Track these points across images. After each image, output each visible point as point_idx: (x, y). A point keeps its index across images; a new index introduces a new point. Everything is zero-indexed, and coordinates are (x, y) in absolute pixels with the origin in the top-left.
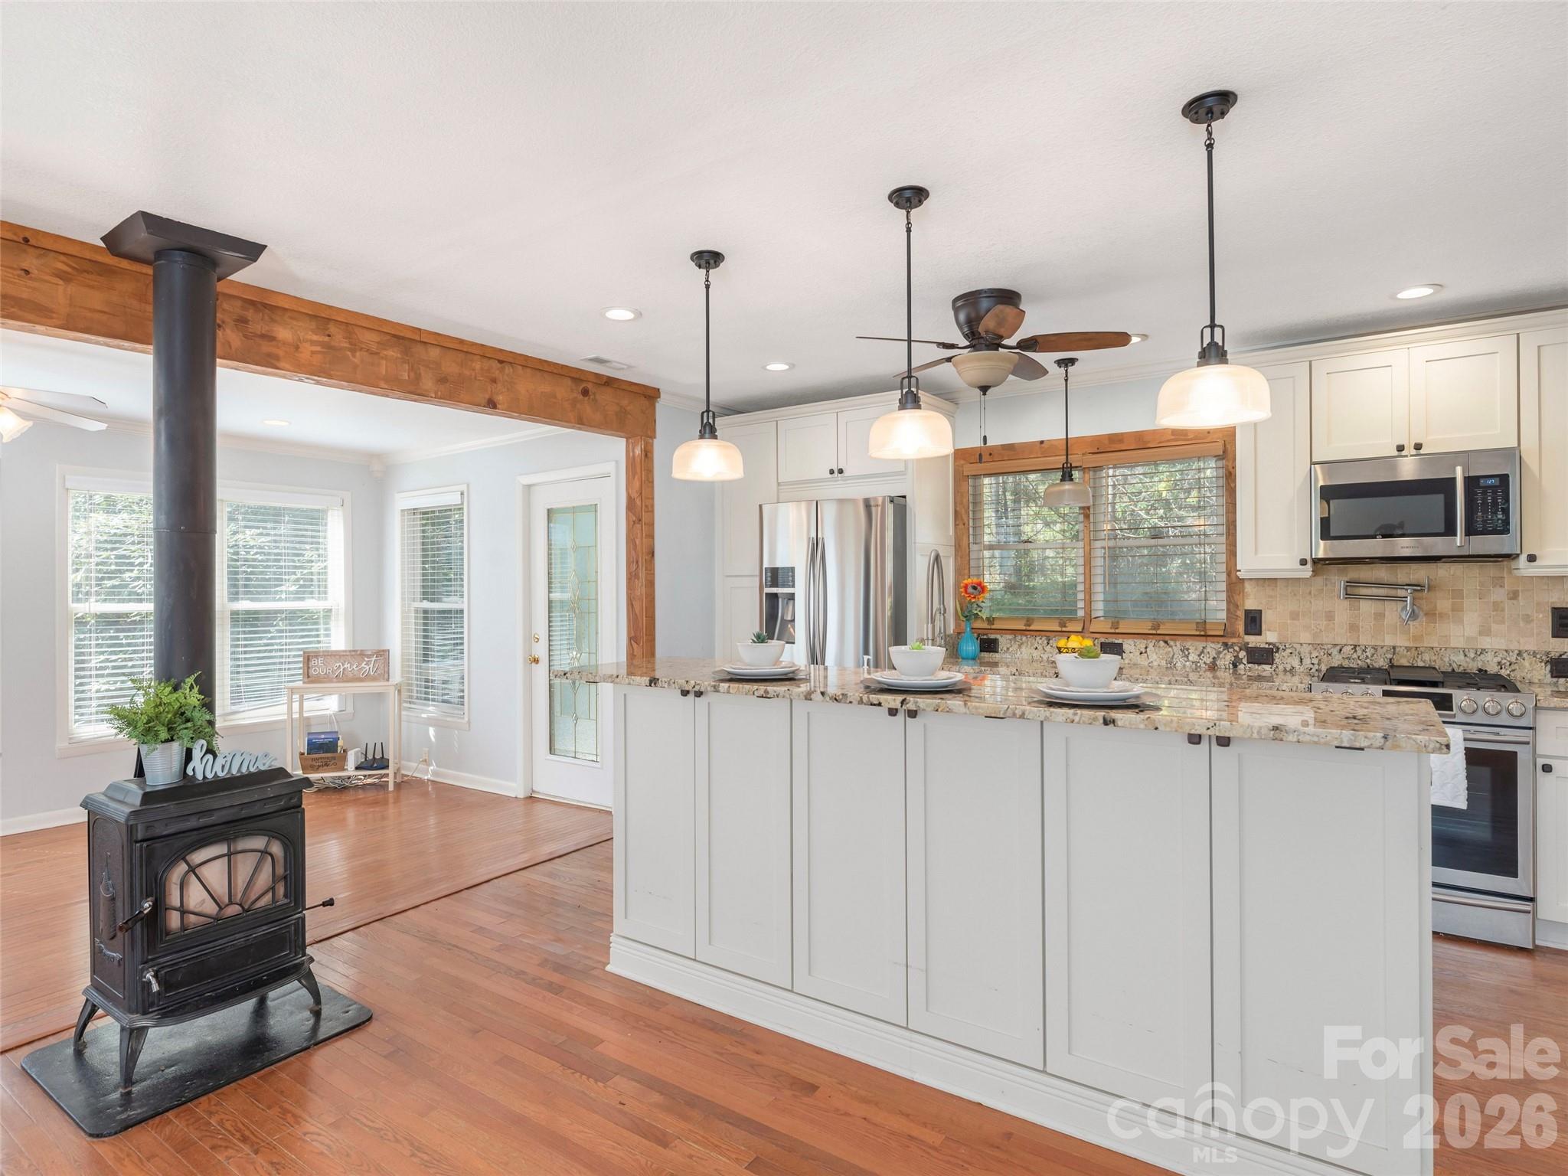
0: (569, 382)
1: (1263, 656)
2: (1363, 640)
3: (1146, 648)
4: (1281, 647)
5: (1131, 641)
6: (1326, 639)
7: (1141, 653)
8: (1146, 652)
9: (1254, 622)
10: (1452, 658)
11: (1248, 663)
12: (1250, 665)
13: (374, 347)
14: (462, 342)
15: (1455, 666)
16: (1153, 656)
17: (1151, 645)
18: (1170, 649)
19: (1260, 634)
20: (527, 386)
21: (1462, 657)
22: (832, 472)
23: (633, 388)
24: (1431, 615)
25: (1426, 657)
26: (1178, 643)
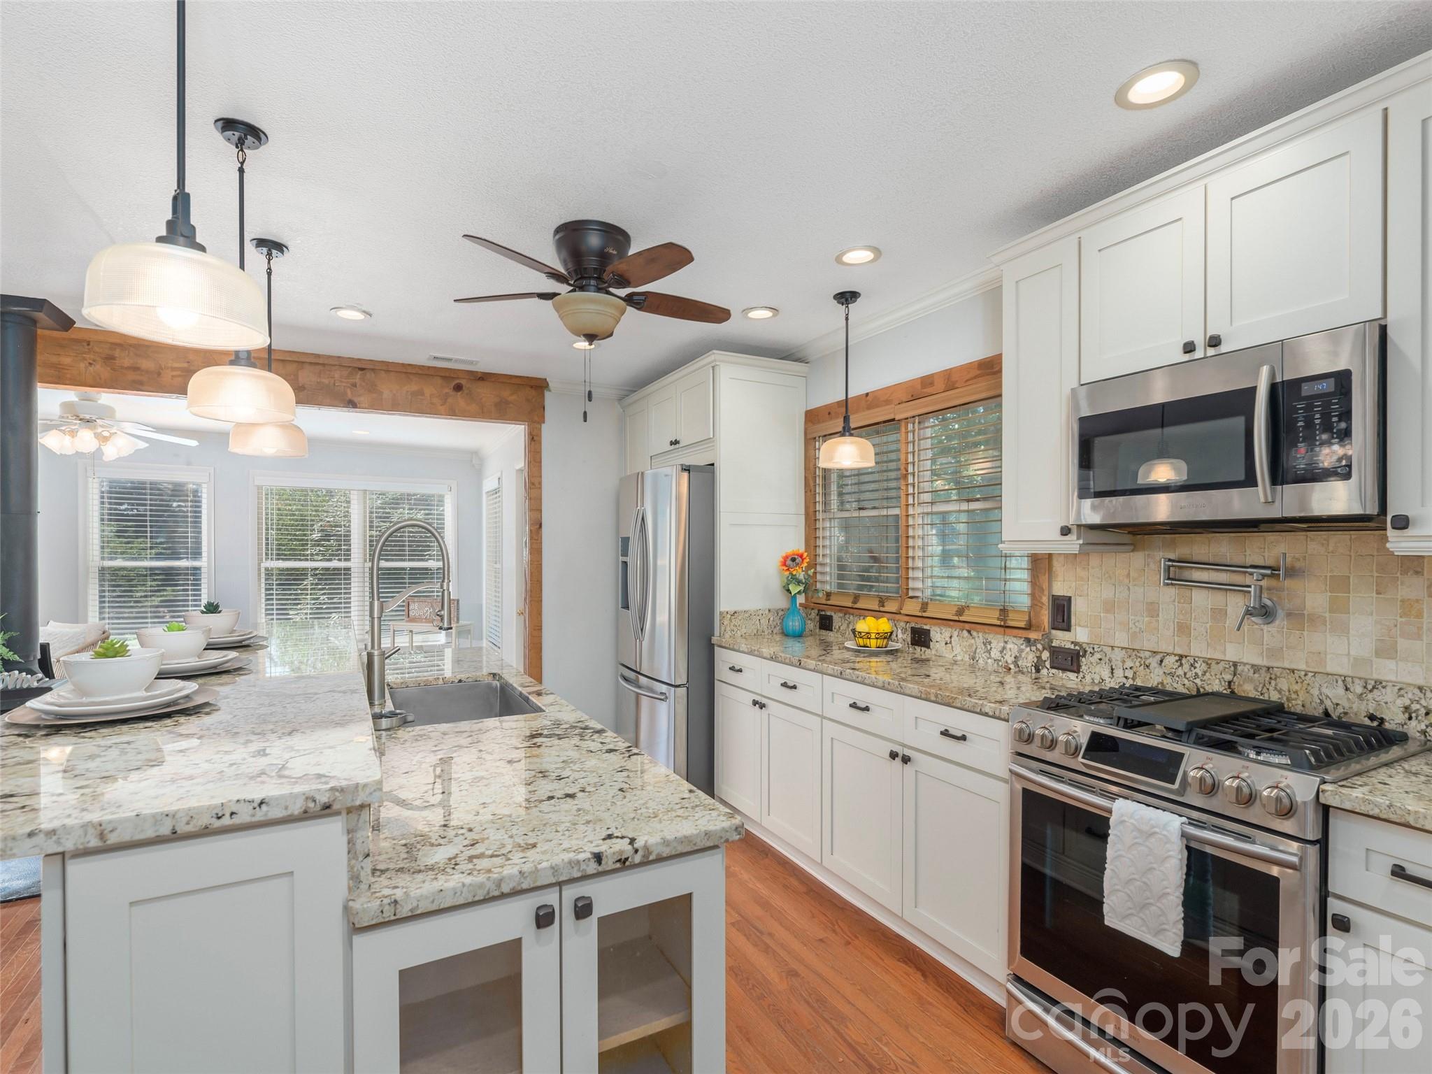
1: (1069, 660)
2: (1198, 649)
3: (951, 637)
4: (1089, 650)
5: (937, 628)
6: (1148, 643)
7: (946, 644)
8: (951, 643)
9: (1062, 612)
10: (1324, 690)
11: (1052, 667)
12: (1054, 671)
15: (1328, 704)
16: (958, 650)
17: (956, 633)
18: (973, 641)
19: (1068, 629)
20: (391, 387)
21: (1341, 691)
22: (671, 443)
23: (513, 381)
24: (1298, 617)
25: (1283, 684)
26: (980, 635)
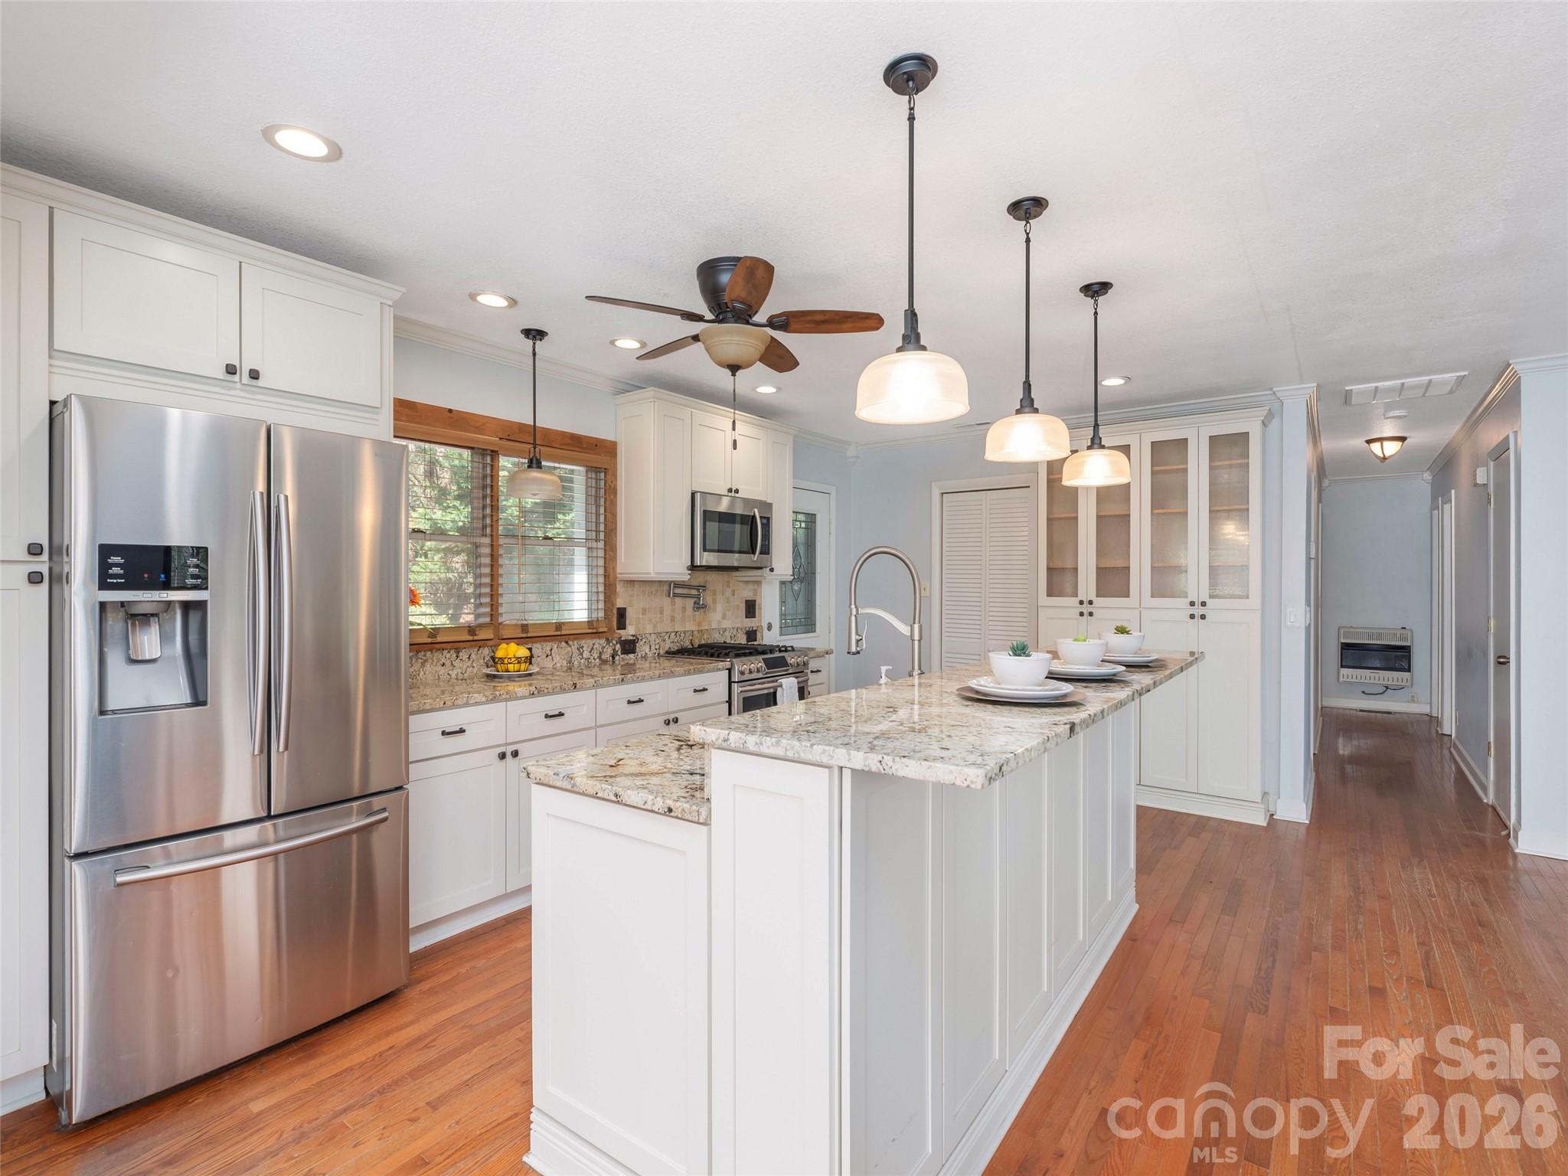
1: (629, 647)
3: (551, 650)
4: (640, 638)
5: (538, 645)
6: (660, 628)
7: (547, 656)
8: (551, 655)
9: (621, 618)
10: (715, 635)
11: (622, 654)
12: (622, 656)
16: (557, 658)
17: (556, 646)
18: (569, 649)
19: (626, 628)
21: (718, 634)
22: (230, 369)
25: (705, 636)
26: (575, 642)
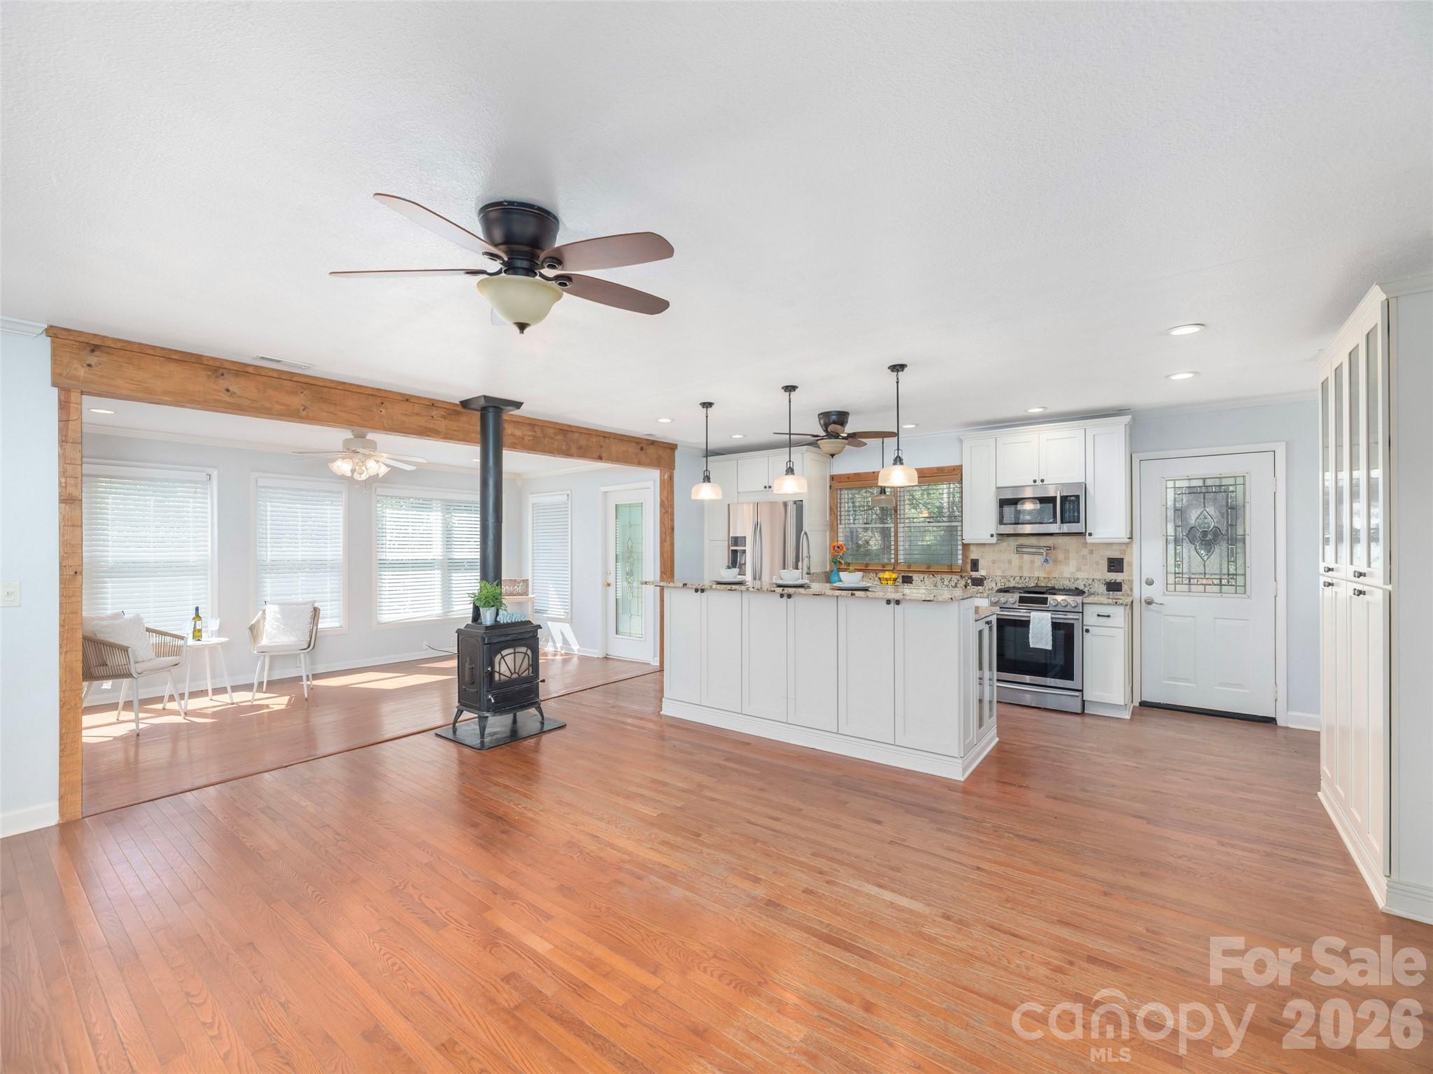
0: (634, 444)
1: (978, 582)
2: (1026, 574)
4: (987, 578)
5: (916, 575)
6: (1008, 573)
7: (921, 581)
8: (924, 579)
9: (975, 565)
10: (1065, 583)
11: (972, 585)
13: (552, 435)
14: (588, 429)
15: (1065, 586)
16: (927, 583)
17: (926, 577)
18: (935, 579)
19: (978, 571)
20: (616, 448)
21: (1068, 581)
22: (765, 487)
23: (665, 445)
24: (1056, 561)
25: (1053, 582)
26: (939, 576)
